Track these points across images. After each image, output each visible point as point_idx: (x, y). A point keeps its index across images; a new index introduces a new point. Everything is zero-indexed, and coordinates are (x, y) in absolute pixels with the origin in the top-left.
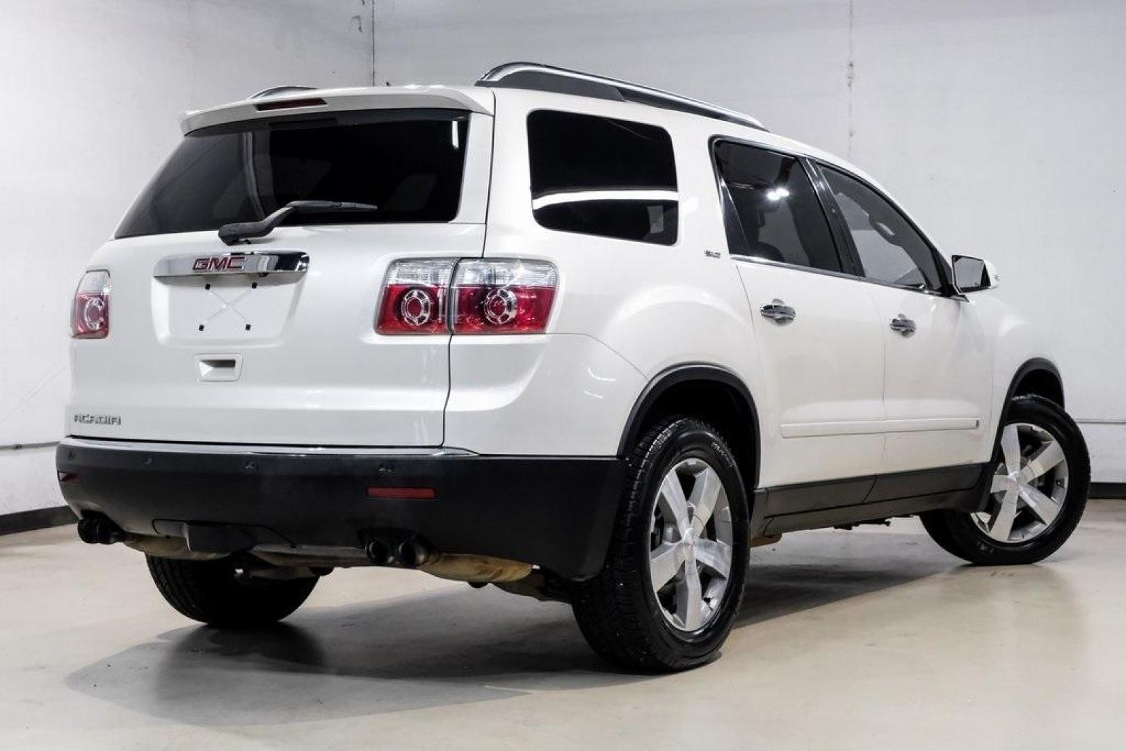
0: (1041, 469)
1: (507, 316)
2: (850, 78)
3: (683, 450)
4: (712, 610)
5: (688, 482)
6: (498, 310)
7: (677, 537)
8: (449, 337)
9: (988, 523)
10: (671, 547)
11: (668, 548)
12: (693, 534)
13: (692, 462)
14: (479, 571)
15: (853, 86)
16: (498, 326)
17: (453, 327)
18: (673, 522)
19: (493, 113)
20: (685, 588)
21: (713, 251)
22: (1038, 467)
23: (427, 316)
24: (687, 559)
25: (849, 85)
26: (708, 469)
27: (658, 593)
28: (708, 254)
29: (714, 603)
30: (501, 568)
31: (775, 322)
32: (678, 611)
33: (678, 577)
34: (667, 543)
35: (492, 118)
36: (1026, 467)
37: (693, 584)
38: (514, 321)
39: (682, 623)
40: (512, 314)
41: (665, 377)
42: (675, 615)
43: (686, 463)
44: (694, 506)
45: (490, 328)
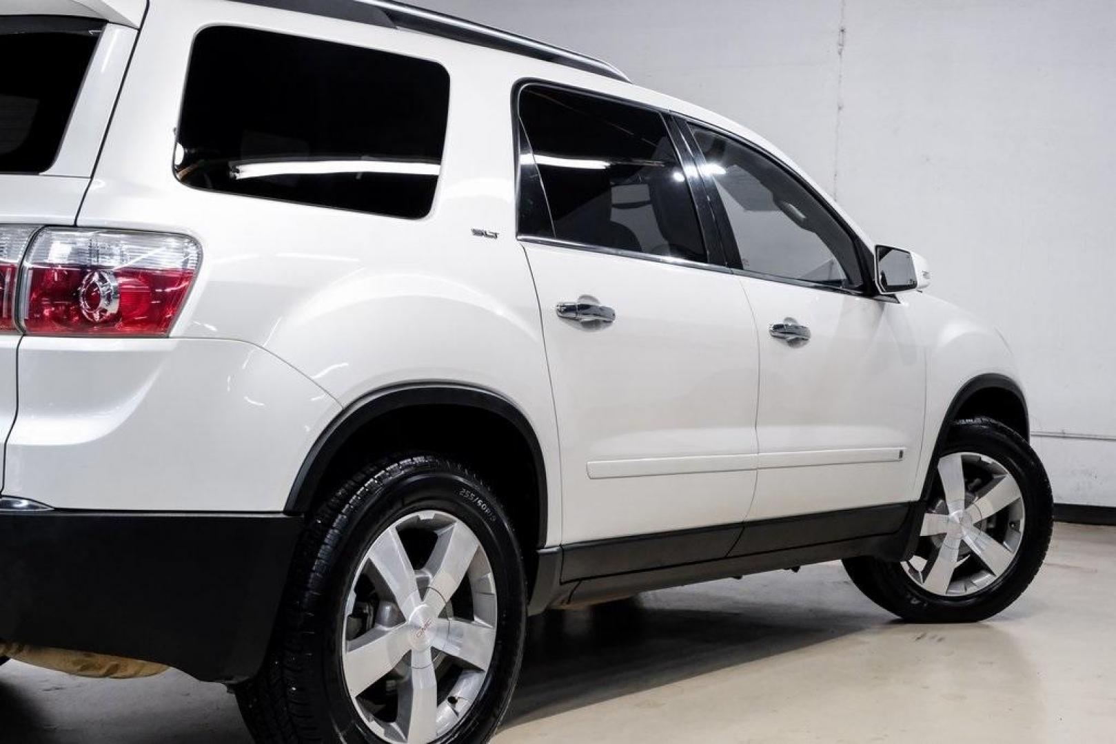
0: (991, 508)
1: (105, 311)
2: (840, 45)
3: (407, 501)
4: (457, 713)
6: (94, 301)
7: (399, 618)
8: (19, 337)
9: (923, 572)
10: (388, 632)
11: (383, 633)
12: (425, 613)
13: (427, 515)
14: (79, 667)
15: (843, 53)
16: (94, 324)
17: (23, 324)
18: (391, 598)
19: (138, 25)
20: (408, 686)
22: (987, 505)
24: (414, 647)
25: (840, 53)
26: (456, 524)
27: (357, 698)
28: (478, 233)
29: (463, 707)
30: (115, 663)
31: (581, 327)
32: (398, 718)
33: (400, 672)
34: (380, 627)
35: (137, 31)
36: (973, 506)
37: (424, 682)
38: (115, 318)
39: (404, 738)
40: (113, 308)
41: (378, 398)
42: (394, 725)
43: (418, 518)
44: (430, 575)
45: (84, 327)
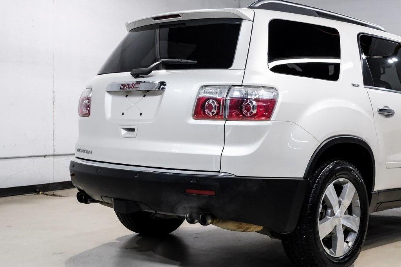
1: (252, 113)
3: (337, 175)
4: (349, 247)
5: (339, 189)
6: (248, 109)
7: (333, 214)
8: (225, 121)
10: (330, 218)
11: (328, 219)
12: (341, 212)
13: (341, 180)
14: (237, 228)
16: (248, 117)
17: (227, 117)
18: (331, 207)
19: (253, 20)
20: (336, 237)
21: (356, 84)
23: (215, 111)
24: (337, 224)
26: (349, 183)
27: (323, 240)
28: (353, 85)
29: (350, 244)
30: (248, 227)
31: (385, 117)
32: (332, 247)
33: (333, 232)
34: (328, 217)
35: (252, 22)
37: (340, 235)
38: (255, 115)
39: (335, 254)
40: (255, 112)
41: (328, 142)
42: (331, 249)
43: (339, 181)
44: (342, 200)
45: (244, 118)
